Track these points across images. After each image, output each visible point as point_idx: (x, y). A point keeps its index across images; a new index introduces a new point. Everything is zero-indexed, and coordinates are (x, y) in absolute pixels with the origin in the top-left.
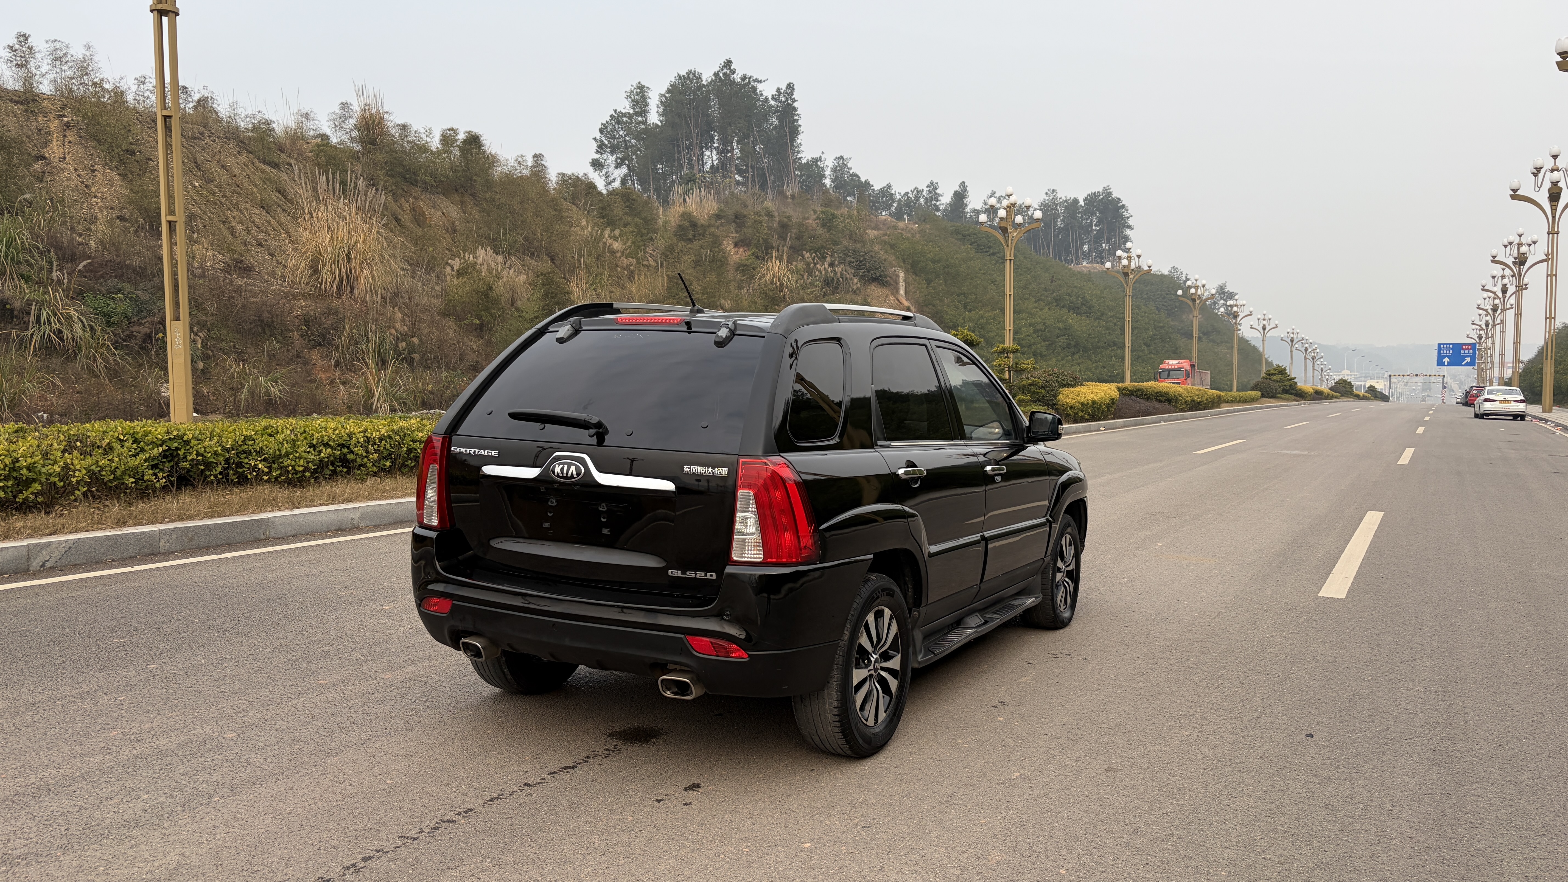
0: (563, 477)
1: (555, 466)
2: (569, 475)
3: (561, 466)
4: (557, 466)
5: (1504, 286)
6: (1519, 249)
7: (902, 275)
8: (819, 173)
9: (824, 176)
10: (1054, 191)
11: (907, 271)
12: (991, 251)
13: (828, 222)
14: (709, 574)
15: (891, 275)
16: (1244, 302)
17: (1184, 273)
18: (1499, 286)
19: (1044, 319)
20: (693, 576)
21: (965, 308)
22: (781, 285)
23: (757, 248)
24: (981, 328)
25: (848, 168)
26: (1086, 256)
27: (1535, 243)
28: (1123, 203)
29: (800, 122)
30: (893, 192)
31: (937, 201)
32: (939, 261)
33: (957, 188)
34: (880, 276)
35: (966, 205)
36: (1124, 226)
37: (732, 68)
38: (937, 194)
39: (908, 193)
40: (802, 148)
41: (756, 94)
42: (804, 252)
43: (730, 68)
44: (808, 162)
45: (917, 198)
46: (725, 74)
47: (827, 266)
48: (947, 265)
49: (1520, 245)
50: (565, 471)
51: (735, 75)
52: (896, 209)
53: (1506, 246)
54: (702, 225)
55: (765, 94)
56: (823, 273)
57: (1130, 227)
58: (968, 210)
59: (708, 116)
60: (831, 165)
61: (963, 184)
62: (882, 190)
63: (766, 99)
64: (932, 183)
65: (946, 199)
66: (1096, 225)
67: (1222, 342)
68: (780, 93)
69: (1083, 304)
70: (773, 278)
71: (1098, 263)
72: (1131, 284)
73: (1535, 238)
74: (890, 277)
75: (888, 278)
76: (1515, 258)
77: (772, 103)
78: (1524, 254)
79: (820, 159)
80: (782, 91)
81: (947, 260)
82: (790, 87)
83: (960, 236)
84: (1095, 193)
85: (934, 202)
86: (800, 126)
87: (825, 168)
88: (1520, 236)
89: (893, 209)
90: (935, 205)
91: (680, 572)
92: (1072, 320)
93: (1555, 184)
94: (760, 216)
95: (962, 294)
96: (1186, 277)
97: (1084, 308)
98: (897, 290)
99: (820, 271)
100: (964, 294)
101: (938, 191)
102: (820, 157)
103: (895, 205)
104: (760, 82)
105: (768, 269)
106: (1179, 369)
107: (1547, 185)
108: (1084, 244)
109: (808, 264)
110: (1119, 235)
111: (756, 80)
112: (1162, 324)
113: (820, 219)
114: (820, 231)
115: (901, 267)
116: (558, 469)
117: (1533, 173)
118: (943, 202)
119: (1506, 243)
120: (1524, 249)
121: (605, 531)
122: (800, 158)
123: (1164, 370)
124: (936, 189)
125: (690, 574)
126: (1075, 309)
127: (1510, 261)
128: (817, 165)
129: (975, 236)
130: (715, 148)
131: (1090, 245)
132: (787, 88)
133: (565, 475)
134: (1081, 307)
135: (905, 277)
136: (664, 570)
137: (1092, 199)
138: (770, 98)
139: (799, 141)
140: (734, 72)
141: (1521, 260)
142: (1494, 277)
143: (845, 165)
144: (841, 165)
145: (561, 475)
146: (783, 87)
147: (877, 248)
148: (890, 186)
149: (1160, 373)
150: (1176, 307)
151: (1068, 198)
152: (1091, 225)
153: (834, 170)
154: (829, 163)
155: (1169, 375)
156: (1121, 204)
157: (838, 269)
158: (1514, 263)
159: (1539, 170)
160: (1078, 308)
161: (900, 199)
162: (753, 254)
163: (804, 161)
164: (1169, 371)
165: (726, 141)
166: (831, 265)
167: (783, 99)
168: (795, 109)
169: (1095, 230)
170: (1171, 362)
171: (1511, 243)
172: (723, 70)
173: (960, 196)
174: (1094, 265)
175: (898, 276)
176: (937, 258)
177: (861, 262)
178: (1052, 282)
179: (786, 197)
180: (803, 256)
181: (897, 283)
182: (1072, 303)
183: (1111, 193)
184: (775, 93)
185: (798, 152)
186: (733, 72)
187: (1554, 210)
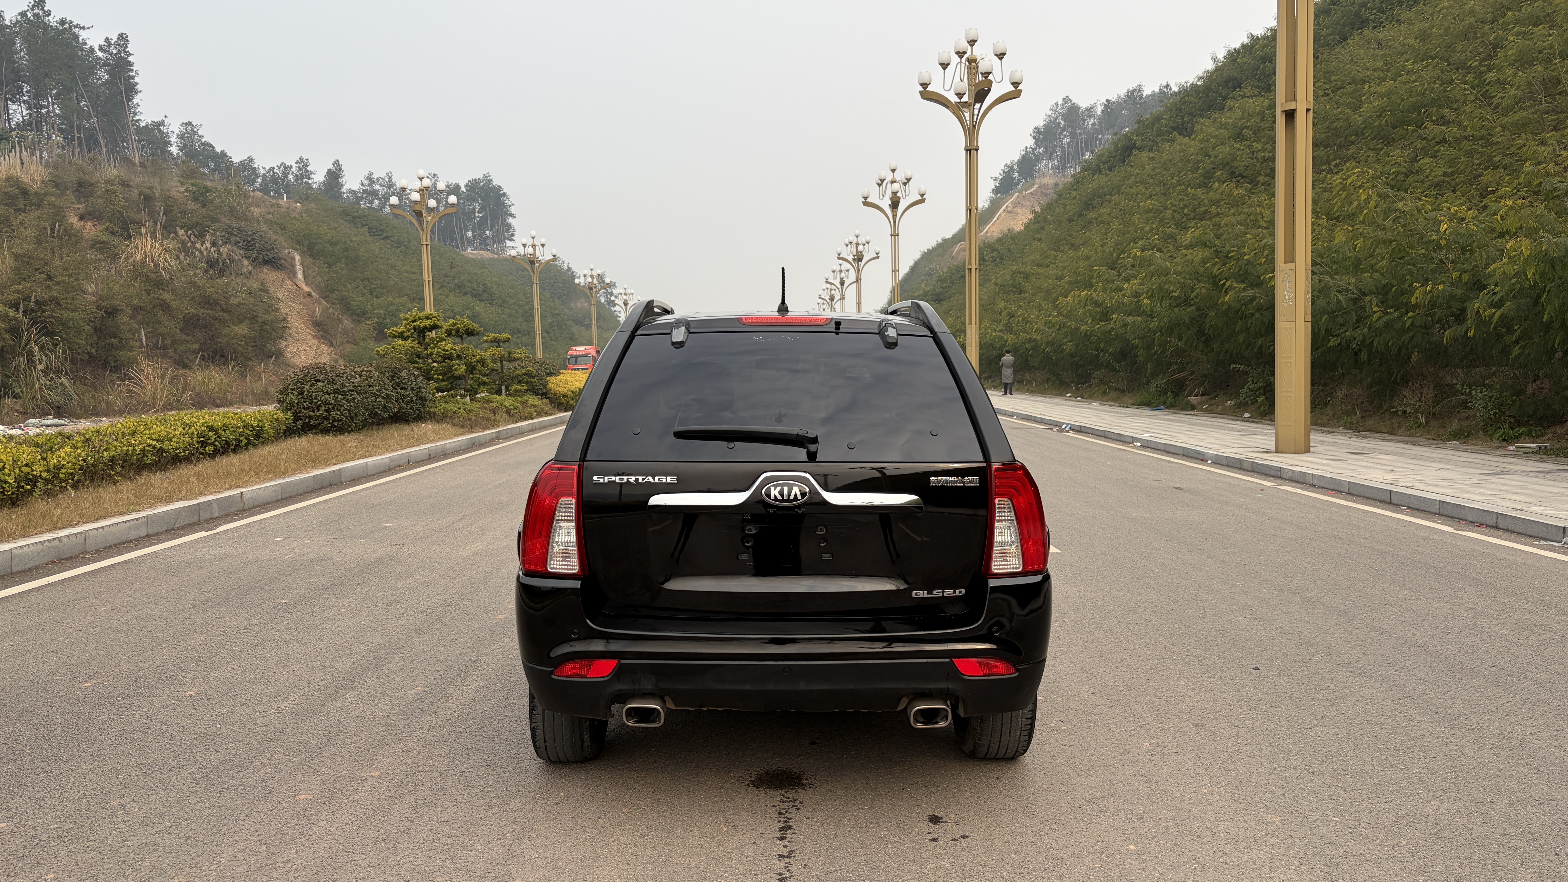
0: (783, 500)
1: (769, 489)
2: (792, 497)
3: (779, 488)
4: (772, 488)
5: (842, 279)
6: (857, 248)
7: (298, 258)
8: (162, 138)
9: (169, 143)
10: (435, 175)
11: (302, 254)
12: (385, 235)
13: (200, 196)
14: (958, 591)
15: (285, 258)
16: (632, 291)
17: (566, 262)
18: (838, 280)
19: (452, 306)
20: (941, 595)
21: (371, 294)
22: (156, 265)
23: (111, 222)
24: (392, 316)
25: (200, 137)
26: (470, 242)
27: (868, 243)
28: (505, 191)
29: (137, 80)
30: (256, 166)
31: (309, 179)
32: (336, 244)
33: (331, 167)
34: (273, 258)
35: (342, 185)
36: (506, 214)
37: (46, 9)
38: (308, 171)
39: (274, 168)
40: (139, 109)
41: (78, 42)
42: (178, 229)
43: (43, 9)
44: (147, 125)
45: (286, 175)
46: (35, 15)
47: (209, 246)
48: (346, 248)
49: (857, 244)
50: (786, 492)
51: (50, 18)
52: (261, 185)
53: (847, 245)
54: (36, 193)
55: (90, 43)
56: (205, 253)
57: (512, 215)
58: (344, 190)
59: (15, 62)
60: (177, 131)
61: (336, 162)
62: (242, 163)
63: (92, 50)
64: (301, 159)
65: (319, 177)
66: (479, 212)
67: (609, 329)
68: (110, 45)
69: (484, 291)
70: (145, 258)
71: (484, 250)
72: (537, 272)
73: (868, 238)
74: (285, 260)
75: (283, 261)
76: (854, 256)
77: (100, 54)
78: (861, 252)
79: (162, 123)
80: (113, 42)
81: (345, 243)
82: (123, 38)
83: (348, 218)
84: (475, 180)
85: (305, 180)
86: (137, 84)
87: (170, 134)
88: (857, 237)
89: (257, 184)
90: (306, 183)
91: (925, 592)
92: (479, 307)
93: (895, 193)
94: (112, 184)
95: (365, 279)
96: (568, 266)
97: (486, 295)
98: (295, 274)
99: (201, 252)
100: (368, 279)
101: (309, 168)
102: (163, 121)
103: (259, 180)
104: (83, 28)
105: (137, 248)
106: (586, 356)
107: (889, 194)
108: (468, 230)
109: (183, 243)
110: (502, 223)
111: (77, 26)
112: (557, 312)
113: (190, 191)
114: (191, 205)
115: (296, 249)
116: (775, 492)
117: (878, 184)
118: (315, 181)
119: (847, 243)
120: (861, 248)
121: (826, 557)
122: (138, 121)
123: (572, 356)
124: (307, 166)
125: (937, 593)
126: (476, 296)
127: (850, 258)
128: (160, 131)
129: (365, 218)
130: (24, 102)
131: (473, 232)
132: (118, 39)
133: (786, 498)
134: (483, 294)
135: (302, 260)
136: (908, 591)
137: (473, 185)
138: (96, 48)
139: (135, 101)
140: (49, 15)
141: (859, 258)
142: (834, 271)
143: (196, 133)
144: (189, 133)
145: (779, 497)
146: (114, 38)
147: (264, 227)
148: (252, 160)
149: (569, 359)
150: (564, 295)
151: (450, 183)
152: (473, 211)
153: (181, 136)
154: (174, 128)
155: (576, 361)
156: (502, 192)
157: (224, 250)
158: (854, 260)
159: (882, 181)
160: (480, 295)
161: (264, 175)
162: (107, 229)
163: (142, 124)
164: (576, 357)
165: (39, 95)
166: (214, 244)
167: (115, 51)
168: (130, 64)
169: (478, 217)
170: (579, 348)
171: (851, 243)
172: (32, 10)
173: (334, 176)
174: (481, 252)
175: (293, 259)
176: (334, 240)
177: (248, 242)
178: (451, 268)
179: (134, 164)
180: (176, 233)
181: (294, 266)
182: (473, 290)
183: (491, 180)
184: (103, 43)
185: (135, 114)
186: (48, 13)
187: (894, 216)
